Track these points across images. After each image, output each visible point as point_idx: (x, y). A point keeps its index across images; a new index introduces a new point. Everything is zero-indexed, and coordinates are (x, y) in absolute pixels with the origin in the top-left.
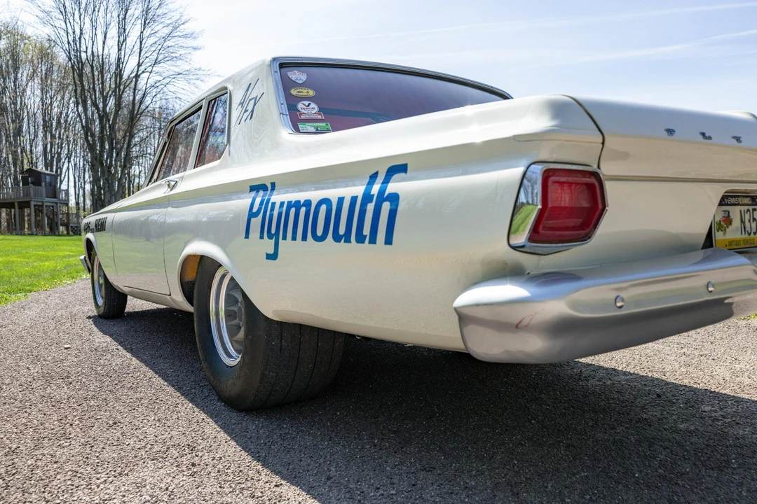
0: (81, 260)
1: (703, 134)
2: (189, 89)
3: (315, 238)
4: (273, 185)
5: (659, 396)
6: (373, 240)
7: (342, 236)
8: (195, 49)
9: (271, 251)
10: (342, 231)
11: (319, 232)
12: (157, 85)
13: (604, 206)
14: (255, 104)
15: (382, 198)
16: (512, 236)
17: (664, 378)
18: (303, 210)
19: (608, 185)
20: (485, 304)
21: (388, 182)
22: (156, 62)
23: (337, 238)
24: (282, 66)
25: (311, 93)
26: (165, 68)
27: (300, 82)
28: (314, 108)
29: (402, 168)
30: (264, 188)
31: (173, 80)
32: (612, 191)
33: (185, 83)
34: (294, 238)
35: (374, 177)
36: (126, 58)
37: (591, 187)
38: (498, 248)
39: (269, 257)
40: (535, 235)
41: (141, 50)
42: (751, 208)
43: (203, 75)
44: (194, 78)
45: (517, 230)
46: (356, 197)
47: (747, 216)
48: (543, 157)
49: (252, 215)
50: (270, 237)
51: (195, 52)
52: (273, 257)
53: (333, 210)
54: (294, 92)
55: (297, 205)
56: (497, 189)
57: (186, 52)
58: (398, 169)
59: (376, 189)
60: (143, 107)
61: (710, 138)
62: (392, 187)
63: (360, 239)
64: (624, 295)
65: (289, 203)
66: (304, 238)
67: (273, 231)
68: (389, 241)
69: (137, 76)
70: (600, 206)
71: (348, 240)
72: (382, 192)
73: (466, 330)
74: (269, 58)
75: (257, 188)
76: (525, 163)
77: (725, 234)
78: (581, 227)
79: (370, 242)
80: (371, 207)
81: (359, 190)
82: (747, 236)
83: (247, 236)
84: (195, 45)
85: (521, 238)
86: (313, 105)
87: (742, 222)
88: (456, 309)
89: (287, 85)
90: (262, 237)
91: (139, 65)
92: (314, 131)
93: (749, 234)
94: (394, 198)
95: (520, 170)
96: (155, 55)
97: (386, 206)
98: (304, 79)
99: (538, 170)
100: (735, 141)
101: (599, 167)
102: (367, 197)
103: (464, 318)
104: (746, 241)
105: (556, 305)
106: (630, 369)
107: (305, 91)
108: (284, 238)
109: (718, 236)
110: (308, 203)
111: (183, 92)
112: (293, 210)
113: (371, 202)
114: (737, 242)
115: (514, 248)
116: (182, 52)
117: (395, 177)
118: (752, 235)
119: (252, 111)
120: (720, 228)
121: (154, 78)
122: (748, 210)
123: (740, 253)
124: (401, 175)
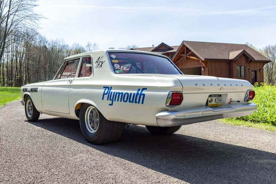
0: (21, 101)
1: (203, 84)
2: (31, 23)
3: (124, 101)
4: (111, 88)
5: (204, 143)
6: (139, 103)
7: (131, 101)
8: (35, 6)
9: (111, 103)
10: (131, 100)
11: (125, 100)
12: (17, 21)
13: (183, 99)
14: (102, 64)
15: (141, 94)
16: (166, 104)
17: (208, 139)
18: (121, 95)
19: (183, 95)
20: (161, 116)
21: (143, 91)
22: (17, 11)
23: (130, 102)
24: (109, 53)
25: (117, 61)
26: (21, 13)
27: (114, 58)
28: (118, 66)
29: (146, 89)
30: (108, 88)
31: (24, 19)
32: (184, 96)
33: (30, 20)
34: (118, 101)
35: (139, 90)
36: (3, 8)
37: (180, 96)
38: (164, 106)
39: (110, 105)
40: (170, 104)
41: (10, 5)
42: (218, 97)
43: (38, 17)
44: (34, 18)
45: (167, 103)
46: (135, 93)
47: (217, 99)
48: (172, 91)
49: (104, 94)
50: (110, 100)
51: (34, 7)
52: (112, 105)
53: (129, 96)
54: (113, 61)
55: (119, 93)
56: (164, 95)
57: (30, 6)
58: (145, 89)
59: (140, 92)
60: (10, 30)
61: (205, 85)
62: (143, 92)
63: (136, 102)
64: (185, 115)
65: (117, 92)
66: (121, 101)
67: (112, 98)
68: (142, 103)
69: (8, 17)
70: (182, 99)
71: (133, 102)
72: (141, 93)
73: (157, 120)
74: (105, 50)
75: (105, 87)
76: (169, 91)
77: (211, 103)
78: (179, 102)
79: (138, 103)
80: (138, 96)
81: (136, 92)
82: (216, 103)
83: (103, 99)
84: (35, 4)
85: (168, 105)
86: (118, 65)
87: (216, 100)
88: (156, 117)
89: (111, 59)
90: (108, 100)
91: (9, 11)
92: (119, 72)
93: (217, 103)
94: (144, 95)
95: (168, 93)
96: (17, 7)
97: (142, 96)
98: (115, 57)
99: (171, 93)
100: (211, 85)
101: (182, 92)
102: (138, 94)
103: (157, 118)
104: (216, 105)
105: (173, 116)
106: (200, 137)
107: (116, 61)
108: (115, 100)
109: (209, 103)
110: (122, 93)
111: (29, 24)
112: (118, 95)
113: (139, 95)
114: (214, 105)
115: (167, 106)
116: (29, 6)
117: (144, 90)
118: (218, 103)
119: (101, 65)
120: (210, 101)
121: (16, 18)
122: (217, 98)
123: (211, 107)
124: (146, 90)
